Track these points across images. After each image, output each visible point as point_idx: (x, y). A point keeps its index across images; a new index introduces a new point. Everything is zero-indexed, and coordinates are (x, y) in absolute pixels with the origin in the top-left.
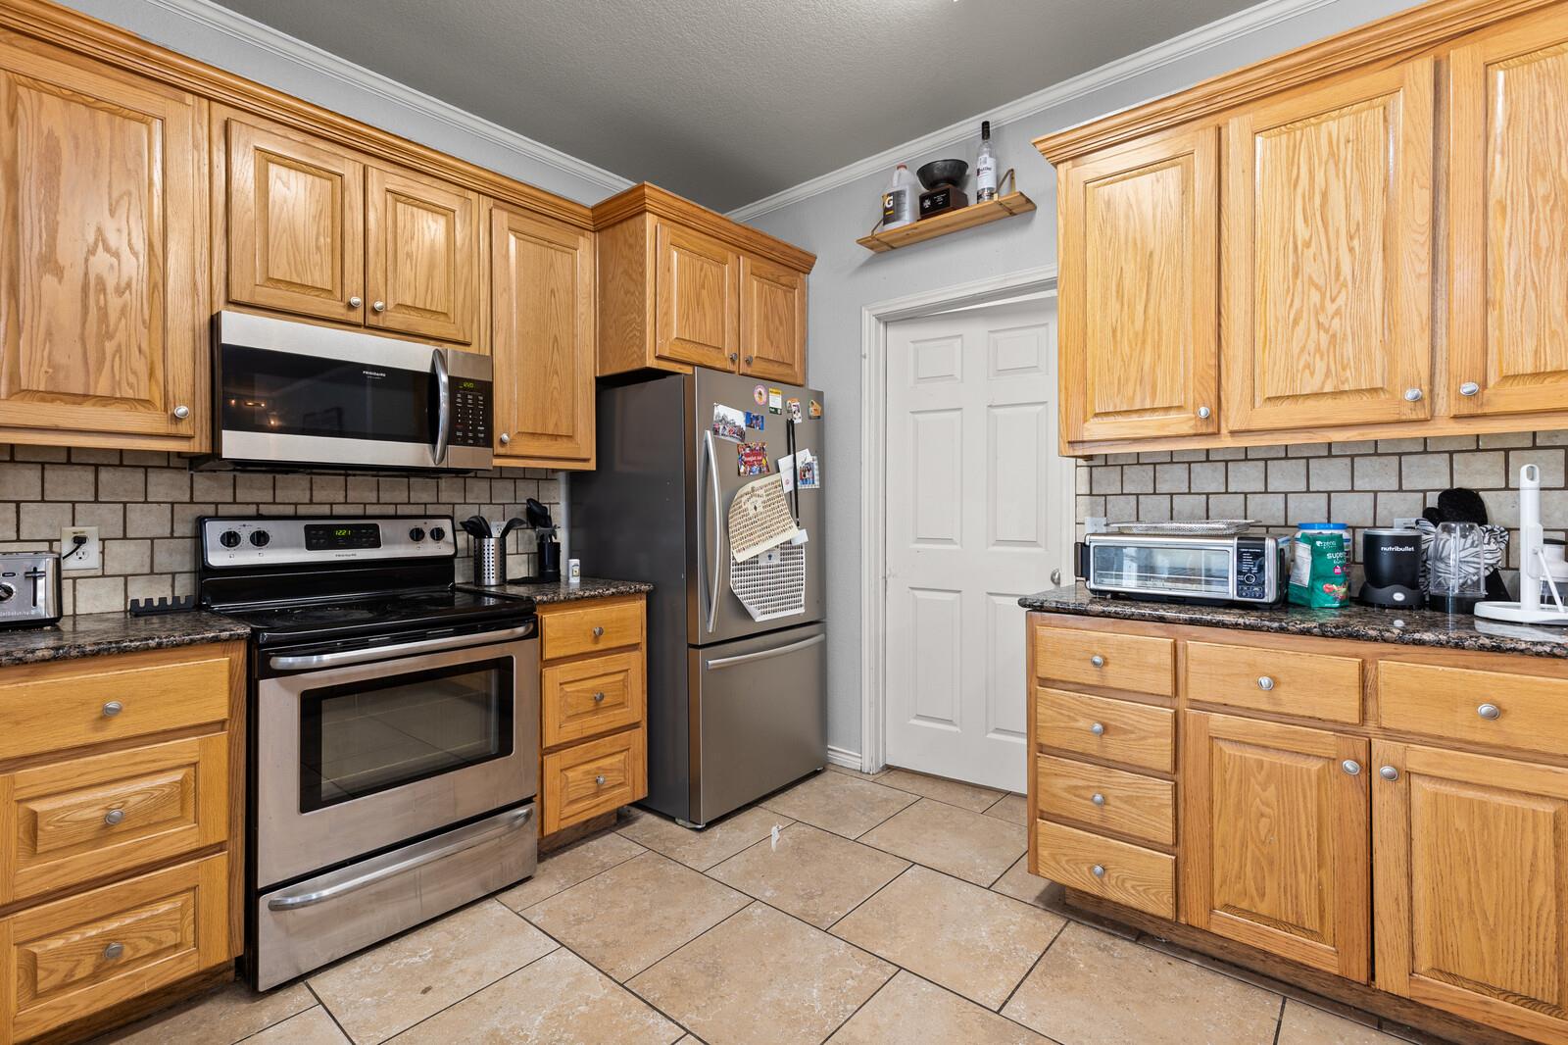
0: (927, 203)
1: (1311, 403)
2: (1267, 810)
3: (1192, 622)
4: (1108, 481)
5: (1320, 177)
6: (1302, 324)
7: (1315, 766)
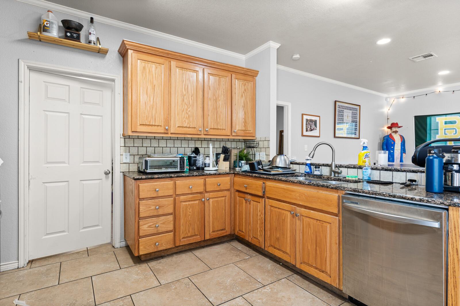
0: (69, 34)
1: (185, 129)
2: (190, 214)
3: (177, 177)
4: (130, 143)
6: (184, 111)
7: (197, 202)
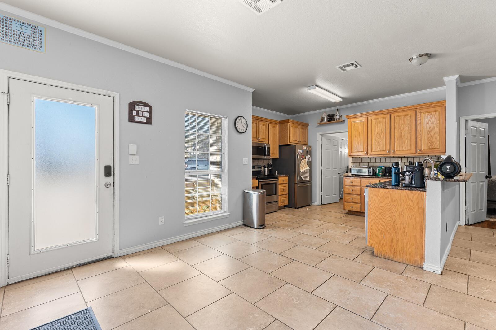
0: (329, 120)
1: (378, 152)
3: (362, 177)
4: (355, 160)
5: (378, 126)
6: (377, 143)
